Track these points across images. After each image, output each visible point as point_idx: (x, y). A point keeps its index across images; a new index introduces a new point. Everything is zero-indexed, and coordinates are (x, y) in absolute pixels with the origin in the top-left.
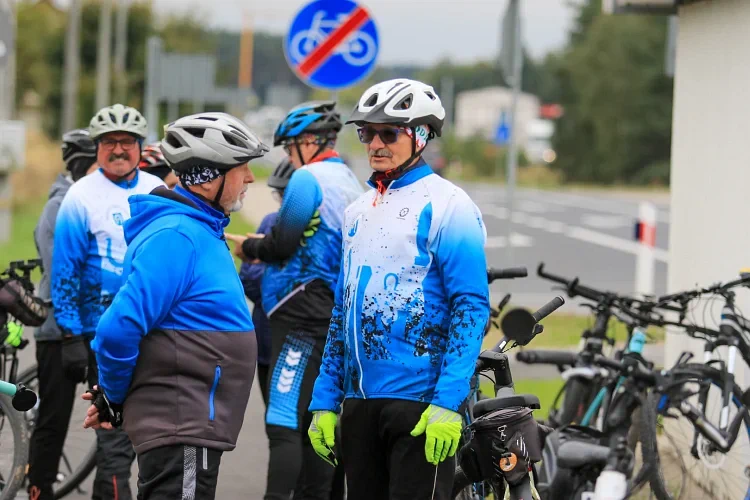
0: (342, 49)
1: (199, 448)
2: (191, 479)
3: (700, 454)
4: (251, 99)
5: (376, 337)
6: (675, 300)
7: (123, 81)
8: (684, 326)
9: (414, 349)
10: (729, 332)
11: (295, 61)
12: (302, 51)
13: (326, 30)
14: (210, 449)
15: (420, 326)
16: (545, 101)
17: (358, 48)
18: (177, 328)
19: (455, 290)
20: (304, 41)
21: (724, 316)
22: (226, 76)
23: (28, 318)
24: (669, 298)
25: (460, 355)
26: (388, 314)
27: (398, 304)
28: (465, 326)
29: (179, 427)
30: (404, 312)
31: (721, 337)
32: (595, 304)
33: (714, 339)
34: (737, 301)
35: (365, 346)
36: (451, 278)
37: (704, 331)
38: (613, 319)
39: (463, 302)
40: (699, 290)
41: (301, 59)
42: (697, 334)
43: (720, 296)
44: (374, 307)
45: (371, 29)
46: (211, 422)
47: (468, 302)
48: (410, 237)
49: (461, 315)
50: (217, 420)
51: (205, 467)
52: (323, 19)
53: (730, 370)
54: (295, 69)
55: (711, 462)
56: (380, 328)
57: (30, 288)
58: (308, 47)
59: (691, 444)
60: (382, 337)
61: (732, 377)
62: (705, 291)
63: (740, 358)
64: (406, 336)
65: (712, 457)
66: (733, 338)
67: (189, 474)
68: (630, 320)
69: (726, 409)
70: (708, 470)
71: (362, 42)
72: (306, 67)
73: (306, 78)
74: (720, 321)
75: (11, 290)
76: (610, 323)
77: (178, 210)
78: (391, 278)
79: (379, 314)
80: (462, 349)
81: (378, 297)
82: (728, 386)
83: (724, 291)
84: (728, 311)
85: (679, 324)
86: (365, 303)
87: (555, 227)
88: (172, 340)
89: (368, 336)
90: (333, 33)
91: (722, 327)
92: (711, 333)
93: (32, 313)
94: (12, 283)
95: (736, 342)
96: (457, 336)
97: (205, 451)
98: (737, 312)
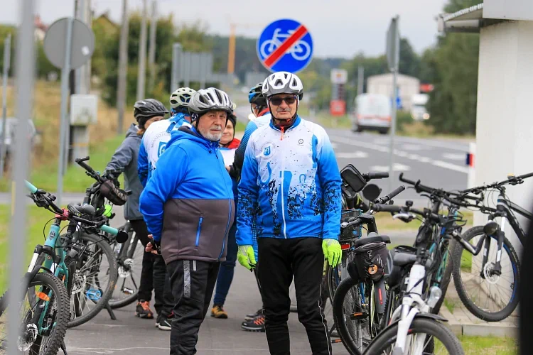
0: (291, 50)
1: (191, 261)
2: (188, 276)
3: (485, 276)
4: (236, 81)
5: (296, 207)
6: (472, 192)
7: (154, 69)
8: (479, 207)
9: (314, 212)
10: (502, 209)
11: (263, 58)
12: (267, 52)
13: (281, 39)
14: (197, 261)
15: (316, 200)
16: (424, 82)
17: (300, 50)
18: (180, 197)
19: (329, 179)
20: (268, 45)
21: (499, 200)
22: (219, 66)
23: (117, 201)
24: (469, 191)
25: (335, 212)
26: (302, 195)
27: (307, 190)
28: (336, 197)
29: (180, 251)
30: (309, 194)
31: (497, 212)
32: (429, 195)
33: (493, 213)
34: (507, 193)
35: (289, 212)
36: (326, 173)
37: (488, 209)
38: (442, 205)
39: (334, 185)
40: (486, 186)
41: (267, 57)
42: (486, 211)
43: (497, 190)
44: (296, 193)
45: (308, 39)
46: (197, 247)
47: (336, 185)
48: (309, 154)
49: (334, 192)
50: (200, 245)
51: (195, 269)
52: (279, 33)
53: (502, 230)
54: (263, 62)
55: (491, 280)
56: (298, 202)
57: (118, 184)
58: (271, 49)
59: (481, 271)
60: (299, 207)
61: (503, 233)
62: (489, 187)
63: (508, 223)
64: (311, 206)
65: (492, 278)
66: (503, 212)
67: (187, 273)
68: (449, 204)
69: (500, 252)
70: (490, 284)
71: (302, 46)
72: (269, 62)
73: (269, 68)
74: (497, 203)
75: (107, 185)
76: (440, 207)
77: (186, 137)
78: (303, 177)
79: (298, 196)
80: (336, 209)
81: (297, 187)
82: (501, 239)
83: (499, 186)
84: (502, 198)
85: (476, 206)
86: (290, 191)
87: (425, 160)
88: (177, 204)
89: (291, 207)
90: (285, 41)
91: (498, 206)
92: (493, 210)
93: (119, 198)
94: (108, 182)
95: (506, 215)
96: (333, 202)
97: (194, 263)
98: (506, 198)
